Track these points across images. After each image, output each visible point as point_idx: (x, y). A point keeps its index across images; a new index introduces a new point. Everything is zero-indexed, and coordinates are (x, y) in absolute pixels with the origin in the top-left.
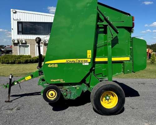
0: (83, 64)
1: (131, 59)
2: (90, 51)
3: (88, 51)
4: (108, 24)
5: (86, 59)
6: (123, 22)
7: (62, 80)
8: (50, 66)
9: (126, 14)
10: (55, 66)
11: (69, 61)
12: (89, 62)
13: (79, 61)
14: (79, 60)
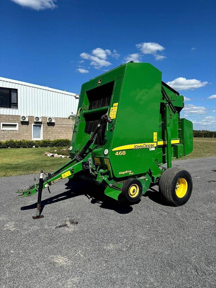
0: (150, 150)
1: (180, 141)
2: (156, 133)
3: (154, 133)
4: (168, 103)
5: (152, 144)
6: (174, 101)
7: (131, 171)
8: (118, 154)
9: (175, 93)
10: (123, 153)
11: (137, 147)
12: (155, 147)
13: (146, 146)
14: (146, 144)
